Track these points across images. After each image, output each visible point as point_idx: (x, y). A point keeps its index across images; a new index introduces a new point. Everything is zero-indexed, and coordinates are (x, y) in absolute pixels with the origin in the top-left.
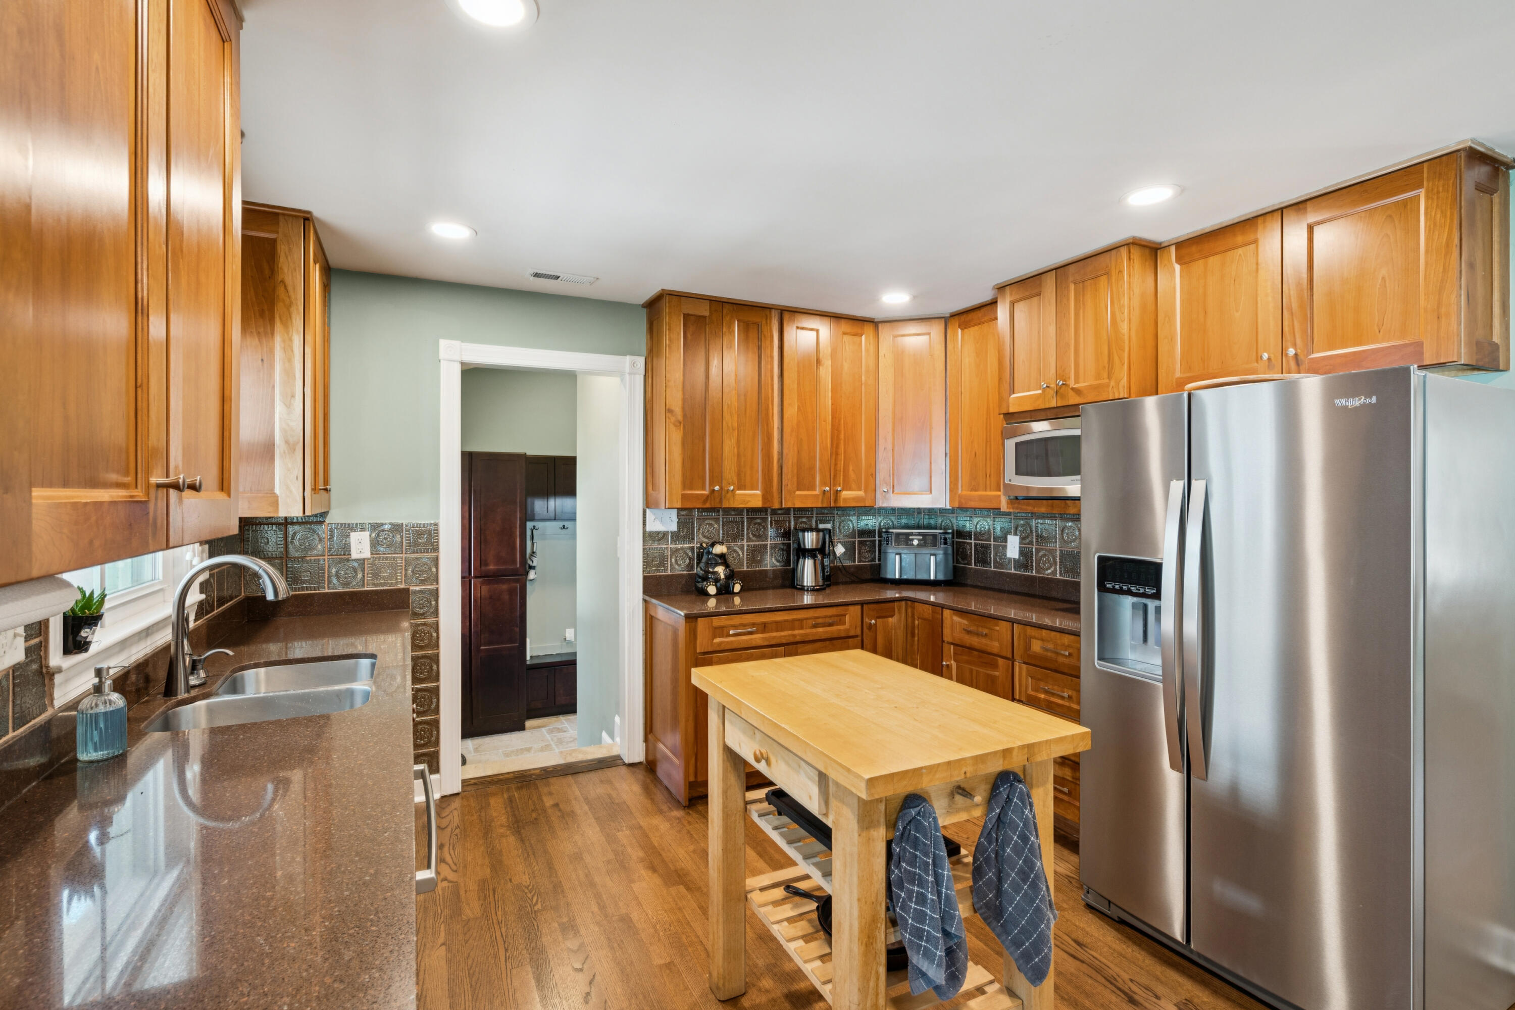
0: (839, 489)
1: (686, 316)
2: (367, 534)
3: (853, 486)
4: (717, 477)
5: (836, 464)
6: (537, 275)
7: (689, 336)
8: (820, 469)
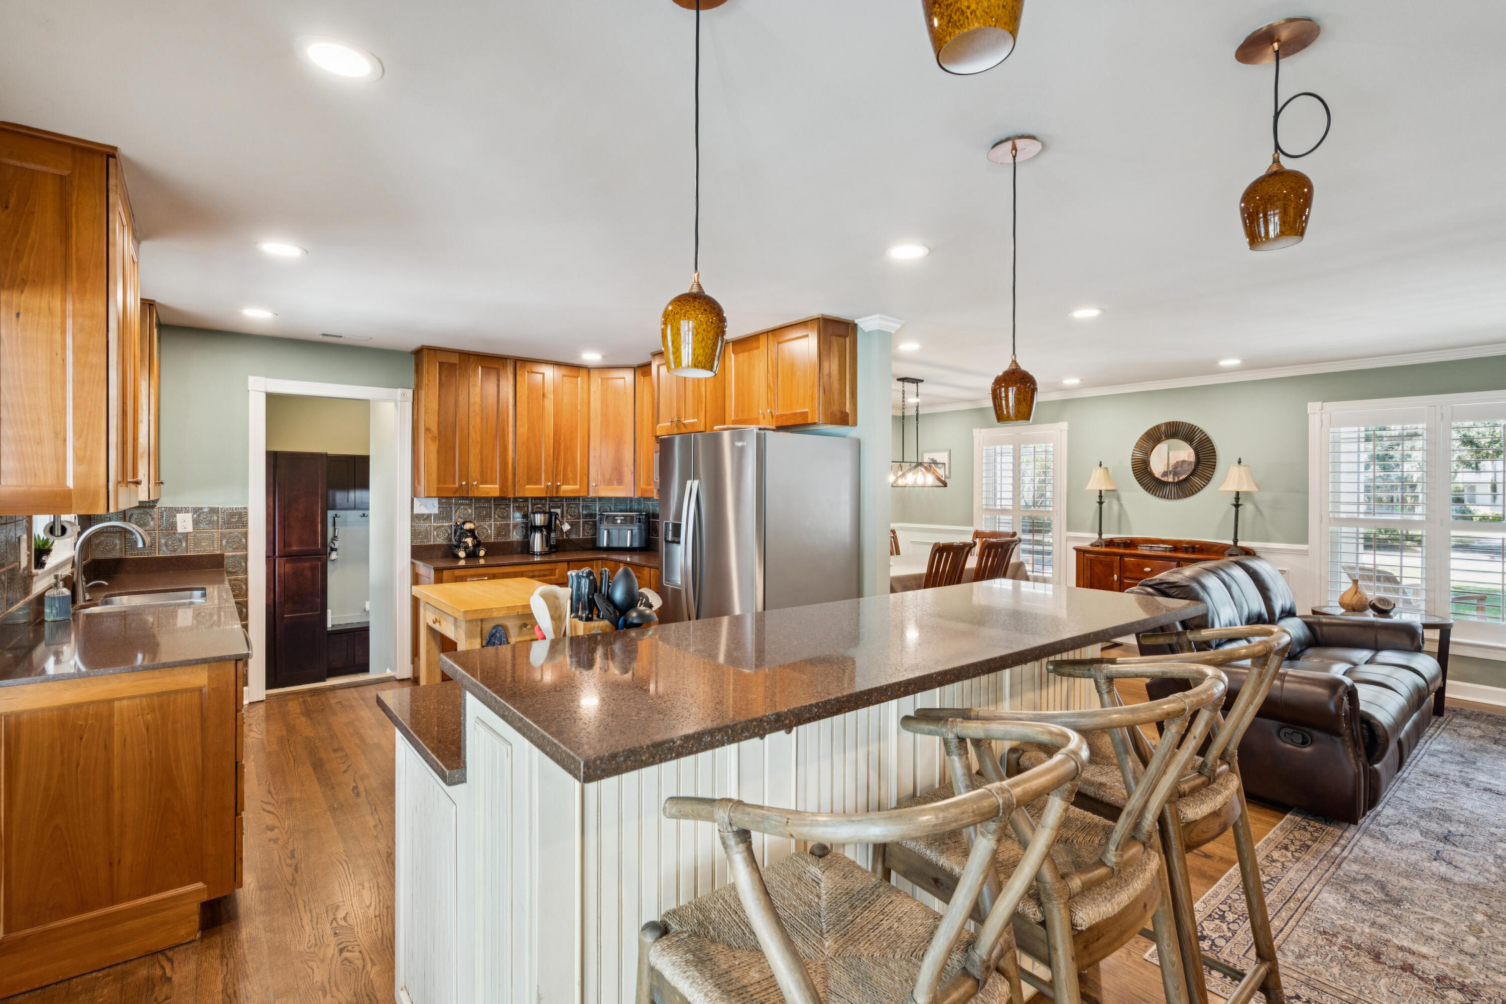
0: (559, 484)
1: (441, 364)
2: (190, 514)
3: (571, 481)
4: (465, 475)
5: (557, 467)
6: (324, 335)
7: (443, 378)
8: (545, 471)
